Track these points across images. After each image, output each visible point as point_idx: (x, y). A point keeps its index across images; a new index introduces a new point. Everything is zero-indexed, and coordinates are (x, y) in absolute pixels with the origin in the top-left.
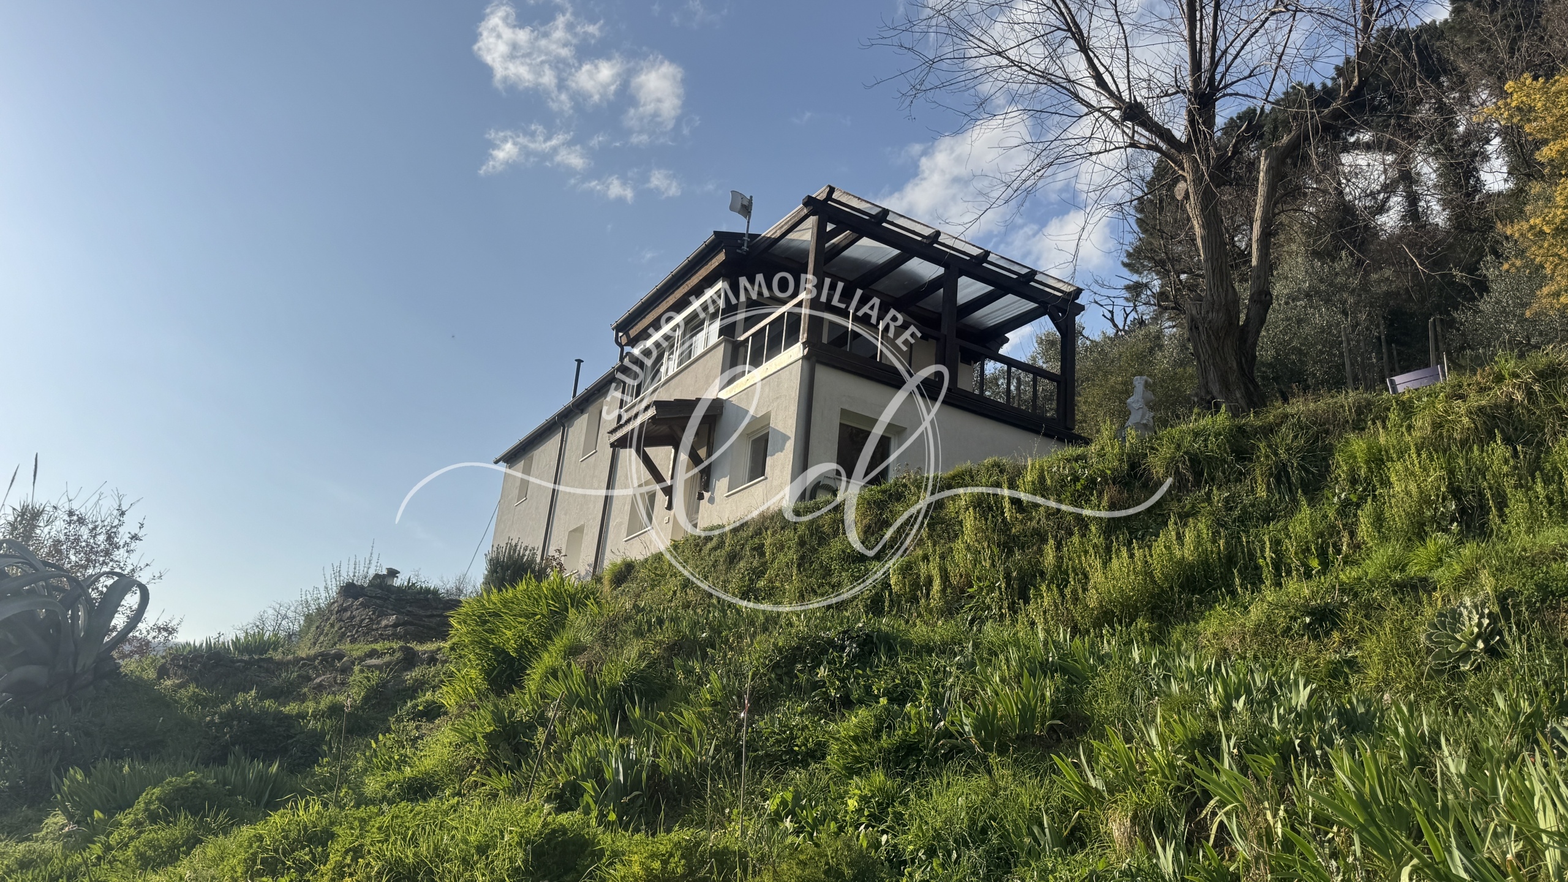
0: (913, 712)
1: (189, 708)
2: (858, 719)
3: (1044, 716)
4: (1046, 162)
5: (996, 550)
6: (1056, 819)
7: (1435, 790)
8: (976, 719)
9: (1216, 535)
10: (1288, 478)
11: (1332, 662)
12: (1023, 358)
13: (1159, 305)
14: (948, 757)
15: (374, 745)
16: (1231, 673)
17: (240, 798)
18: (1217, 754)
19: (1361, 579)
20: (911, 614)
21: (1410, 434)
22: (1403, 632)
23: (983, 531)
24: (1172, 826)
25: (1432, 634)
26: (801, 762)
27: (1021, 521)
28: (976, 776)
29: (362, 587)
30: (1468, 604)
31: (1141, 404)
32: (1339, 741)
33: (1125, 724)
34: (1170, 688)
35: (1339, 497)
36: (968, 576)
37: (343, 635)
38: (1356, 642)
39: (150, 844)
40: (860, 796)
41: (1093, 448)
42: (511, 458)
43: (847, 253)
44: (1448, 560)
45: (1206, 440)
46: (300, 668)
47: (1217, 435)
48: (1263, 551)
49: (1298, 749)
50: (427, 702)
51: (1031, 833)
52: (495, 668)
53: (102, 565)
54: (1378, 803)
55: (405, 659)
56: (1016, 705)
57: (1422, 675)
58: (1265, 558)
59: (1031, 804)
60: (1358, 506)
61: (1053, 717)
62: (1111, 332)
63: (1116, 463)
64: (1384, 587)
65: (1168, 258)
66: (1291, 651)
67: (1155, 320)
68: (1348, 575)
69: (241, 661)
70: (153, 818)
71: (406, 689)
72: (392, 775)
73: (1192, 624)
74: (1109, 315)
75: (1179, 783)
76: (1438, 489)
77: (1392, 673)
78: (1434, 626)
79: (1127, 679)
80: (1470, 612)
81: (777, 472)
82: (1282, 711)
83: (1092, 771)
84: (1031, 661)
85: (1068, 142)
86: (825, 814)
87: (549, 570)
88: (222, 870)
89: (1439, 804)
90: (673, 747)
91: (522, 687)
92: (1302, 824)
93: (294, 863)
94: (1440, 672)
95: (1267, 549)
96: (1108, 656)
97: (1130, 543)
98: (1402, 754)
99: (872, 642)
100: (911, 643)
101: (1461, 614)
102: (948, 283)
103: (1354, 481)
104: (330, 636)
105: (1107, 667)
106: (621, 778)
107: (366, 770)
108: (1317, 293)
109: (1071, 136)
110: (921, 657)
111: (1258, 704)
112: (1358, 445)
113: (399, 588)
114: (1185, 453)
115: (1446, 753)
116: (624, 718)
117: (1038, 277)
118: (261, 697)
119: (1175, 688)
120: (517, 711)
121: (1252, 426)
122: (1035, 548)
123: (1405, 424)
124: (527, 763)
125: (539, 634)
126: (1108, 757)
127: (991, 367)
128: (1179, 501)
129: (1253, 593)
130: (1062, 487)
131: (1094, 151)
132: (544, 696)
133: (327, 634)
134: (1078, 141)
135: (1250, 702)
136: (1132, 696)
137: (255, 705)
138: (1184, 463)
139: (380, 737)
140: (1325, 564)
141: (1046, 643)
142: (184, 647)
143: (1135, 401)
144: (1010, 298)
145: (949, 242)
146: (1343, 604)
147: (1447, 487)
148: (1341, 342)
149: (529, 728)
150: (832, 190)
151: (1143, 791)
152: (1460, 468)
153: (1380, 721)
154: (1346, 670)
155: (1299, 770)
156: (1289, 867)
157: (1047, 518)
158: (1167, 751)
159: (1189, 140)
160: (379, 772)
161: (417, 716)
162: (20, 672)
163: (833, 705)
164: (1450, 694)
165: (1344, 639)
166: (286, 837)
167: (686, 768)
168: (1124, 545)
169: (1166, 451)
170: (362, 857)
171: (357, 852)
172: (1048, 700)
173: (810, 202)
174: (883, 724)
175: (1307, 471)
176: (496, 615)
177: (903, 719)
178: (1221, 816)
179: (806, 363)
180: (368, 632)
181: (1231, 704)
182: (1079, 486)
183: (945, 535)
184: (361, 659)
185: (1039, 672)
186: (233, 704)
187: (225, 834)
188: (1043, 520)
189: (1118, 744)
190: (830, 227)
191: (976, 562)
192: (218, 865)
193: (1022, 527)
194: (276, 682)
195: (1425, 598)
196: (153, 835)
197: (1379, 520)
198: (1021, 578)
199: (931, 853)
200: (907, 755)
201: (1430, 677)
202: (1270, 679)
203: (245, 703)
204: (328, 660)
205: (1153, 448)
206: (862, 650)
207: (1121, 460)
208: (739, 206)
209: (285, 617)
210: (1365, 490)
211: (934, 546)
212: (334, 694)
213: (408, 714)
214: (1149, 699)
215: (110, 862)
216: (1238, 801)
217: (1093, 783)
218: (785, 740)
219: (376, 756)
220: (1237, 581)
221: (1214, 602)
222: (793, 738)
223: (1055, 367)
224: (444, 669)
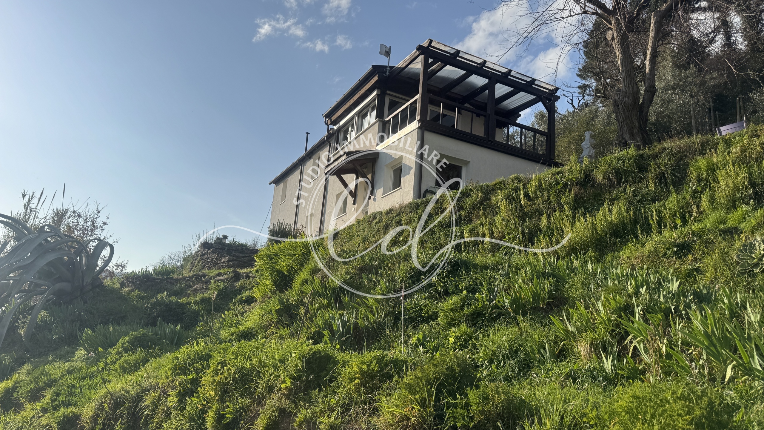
0: (479, 297)
1: (136, 301)
2: (452, 301)
3: (544, 298)
4: (540, 23)
5: (517, 220)
6: (552, 346)
7: (743, 329)
8: (511, 300)
9: (628, 209)
10: (665, 180)
11: (688, 270)
12: (528, 124)
13: (596, 96)
14: (498, 317)
15: (223, 316)
16: (638, 275)
17: (164, 341)
18: (633, 314)
19: (703, 229)
20: (475, 252)
21: (729, 156)
22: (724, 254)
23: (511, 211)
24: (610, 348)
25: (740, 255)
26: (426, 321)
27: (530, 205)
28: (512, 326)
29: (211, 244)
30: (759, 239)
31: (589, 145)
32: (694, 307)
33: (585, 301)
34: (607, 283)
35: (692, 189)
36: (503, 232)
37: (204, 266)
38: (700, 260)
39: (126, 362)
40: (455, 336)
41: (566, 168)
42: (277, 181)
43: (439, 74)
44: (748, 218)
45: (623, 162)
46: (186, 282)
47: (629, 159)
48: (652, 216)
49: (673, 311)
50: (246, 296)
51: (540, 352)
52: (278, 280)
53: (90, 236)
54: (715, 335)
55: (235, 276)
56: (531, 293)
57: (734, 275)
58: (653, 220)
59: (539, 339)
60: (701, 193)
61: (549, 298)
62: (571, 110)
63: (578, 175)
64: (715, 232)
65: (601, 71)
66: (667, 265)
67: (593, 103)
68: (696, 227)
69: (158, 279)
70: (126, 350)
71: (236, 290)
72: (233, 330)
73: (616, 253)
74: (570, 102)
75: (613, 328)
76: (744, 183)
77: (719, 274)
78: (741, 251)
79: (586, 279)
80: (760, 244)
81: (407, 185)
82: (665, 293)
83: (570, 323)
84: (537, 272)
85: (552, 12)
86: (438, 345)
87: (298, 235)
88: (161, 373)
89: (746, 335)
90: (365, 314)
91: (292, 288)
92: (675, 346)
93: (194, 369)
94: (743, 273)
95: (654, 215)
96: (576, 268)
97: (585, 214)
98: (727, 312)
99: (458, 265)
100: (477, 265)
101: (755, 245)
102: (490, 87)
103: (699, 180)
104: (198, 267)
105: (576, 274)
106: (341, 329)
107: (221, 328)
108: (678, 86)
109: (553, 9)
110: (482, 271)
111: (653, 290)
112: (702, 162)
113: (229, 244)
114: (613, 169)
115: (750, 311)
116: (341, 302)
117: (536, 82)
118: (169, 295)
119: (610, 283)
120: (290, 299)
121: (647, 154)
122: (537, 218)
123: (727, 151)
124: (296, 323)
125: (297, 264)
126: (577, 316)
127: (512, 130)
128: (610, 193)
129: (647, 237)
130: (550, 187)
131: (565, 16)
132: (302, 292)
133: (196, 266)
134: (557, 11)
135: (648, 289)
136: (588, 288)
137: (167, 299)
138: (612, 174)
139: (226, 312)
140: (684, 222)
141: (544, 264)
142: (131, 273)
143: (586, 144)
144: (522, 94)
145: (491, 66)
146: (693, 241)
147: (748, 182)
148: (690, 111)
149: (296, 307)
150: (431, 41)
151: (596, 332)
152: (755, 172)
153: (715, 297)
154: (695, 273)
155: (673, 320)
156: (669, 367)
157: (543, 203)
158: (607, 313)
159: (615, 8)
160: (227, 328)
161: (242, 302)
162: (58, 286)
163: (440, 294)
164: (749, 284)
165: (694, 258)
166: (189, 358)
167: (371, 324)
168: (582, 215)
169: (603, 168)
170: (226, 366)
171: (223, 364)
172: (547, 290)
173: (420, 48)
174: (465, 303)
175: (675, 176)
176: (276, 255)
177: (475, 300)
178: (635, 343)
179: (420, 130)
180: (216, 264)
181: (639, 290)
182: (559, 187)
183: (491, 213)
184: (214, 277)
185: (541, 277)
186: (157, 299)
187: (160, 357)
188: (541, 205)
189: (583, 310)
190: (430, 61)
191: (507, 226)
192: (159, 371)
193: (530, 208)
194: (175, 288)
195: (736, 237)
196: (126, 358)
197: (712, 200)
198: (530, 233)
199: (491, 362)
200: (477, 317)
201: (738, 276)
202: (658, 278)
203: (162, 298)
204: (199, 278)
205: (597, 167)
206: (453, 269)
207: (580, 174)
208: (384, 52)
209: (174, 259)
210: (705, 185)
211: (486, 218)
212: (203, 293)
213: (238, 302)
214: (597, 289)
215: (108, 370)
216: (643, 336)
217: (570, 329)
218: (418, 311)
219: (225, 321)
220: (639, 231)
221: (627, 242)
222: (421, 310)
223: (544, 128)
224: (254, 281)
